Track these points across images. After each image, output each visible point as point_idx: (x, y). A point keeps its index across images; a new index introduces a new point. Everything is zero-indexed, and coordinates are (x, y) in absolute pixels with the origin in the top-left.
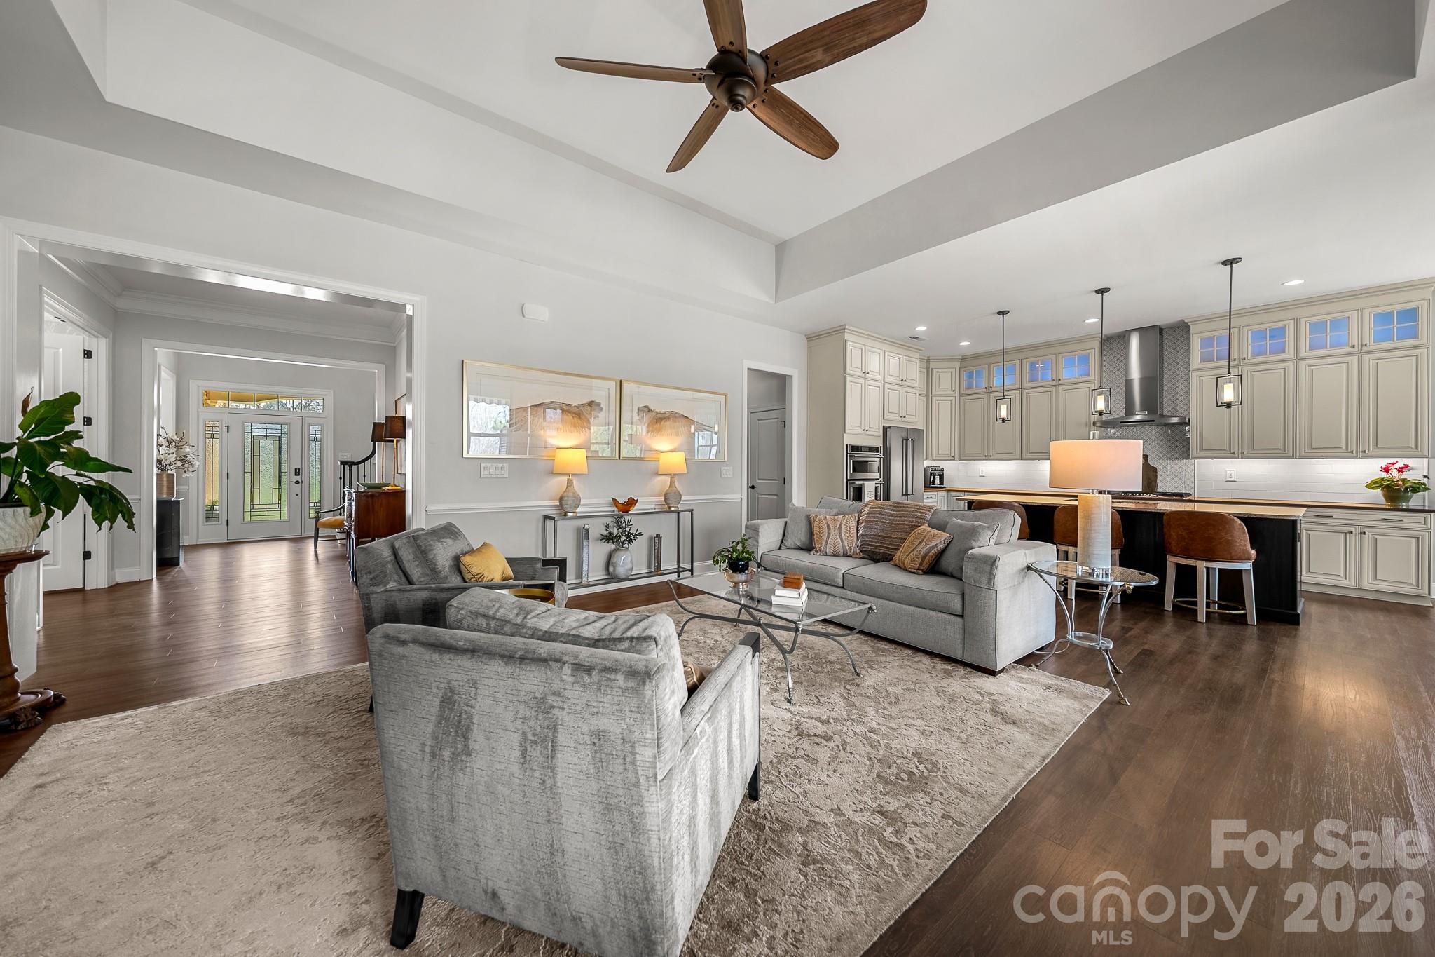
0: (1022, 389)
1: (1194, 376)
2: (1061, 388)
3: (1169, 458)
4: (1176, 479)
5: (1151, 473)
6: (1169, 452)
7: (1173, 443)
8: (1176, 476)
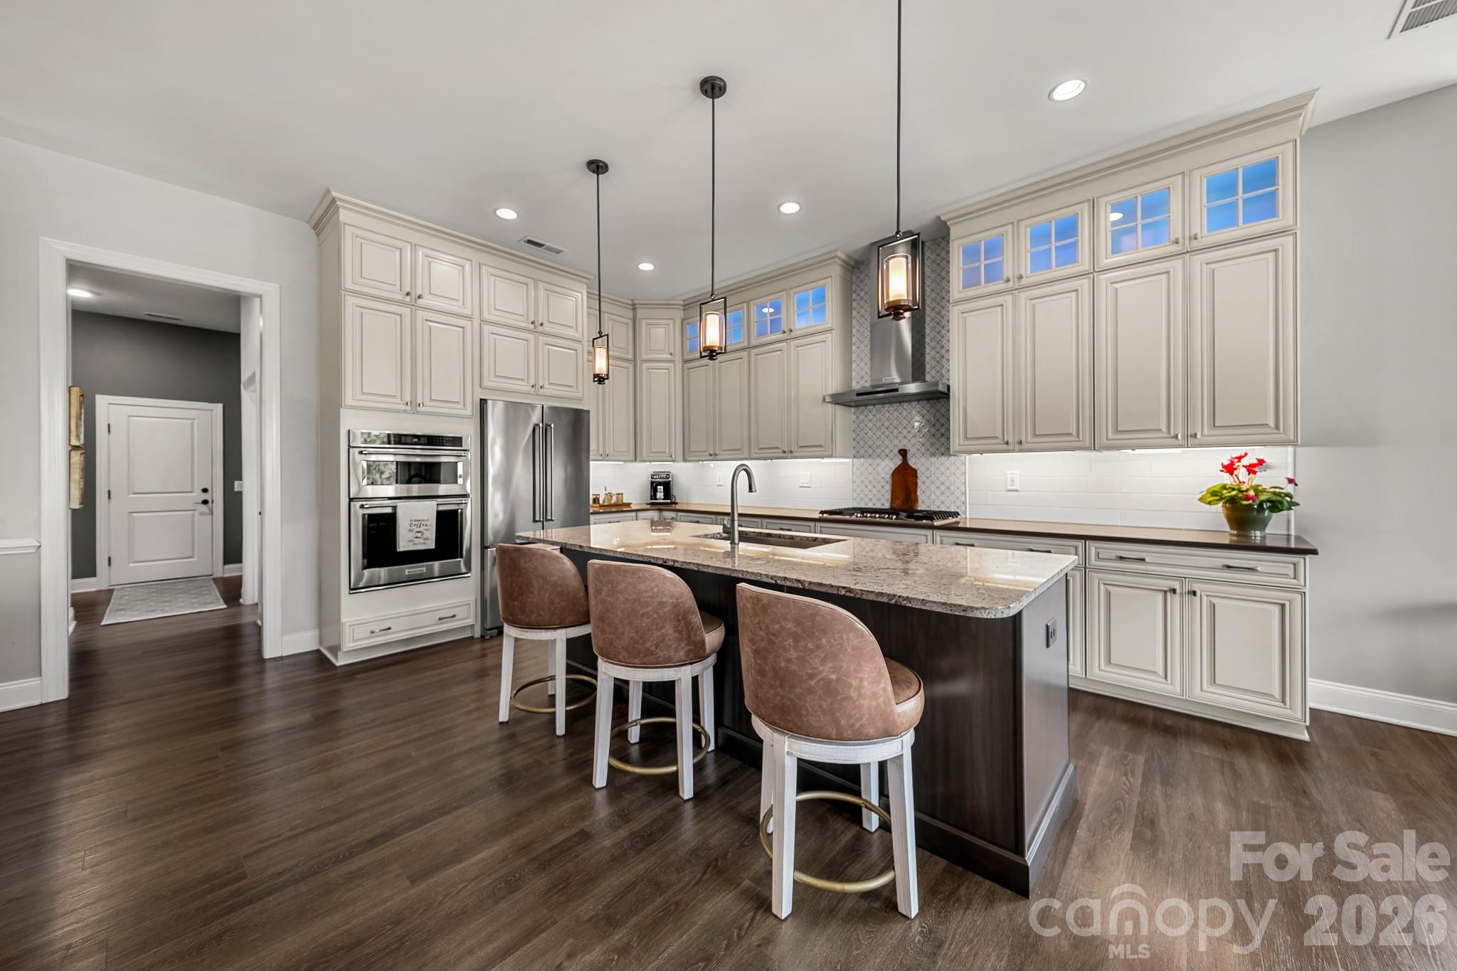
0: (749, 348)
1: (954, 311)
2: (793, 344)
3: (933, 455)
4: (943, 488)
5: (910, 479)
6: (932, 445)
7: (938, 430)
8: (943, 483)
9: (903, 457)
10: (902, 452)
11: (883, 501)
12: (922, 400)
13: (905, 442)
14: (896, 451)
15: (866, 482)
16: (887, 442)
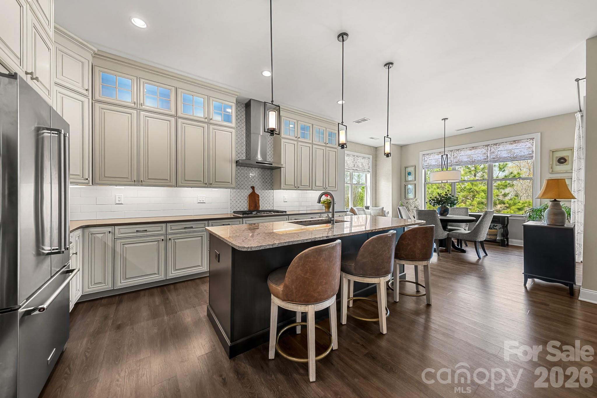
0: (176, 117)
2: (212, 127)
3: (263, 189)
4: (266, 201)
5: (257, 198)
6: (263, 185)
7: (265, 180)
8: (266, 200)
9: (253, 190)
10: (252, 187)
11: (244, 207)
12: (260, 168)
13: (253, 183)
14: (250, 187)
15: (237, 200)
16: (246, 183)
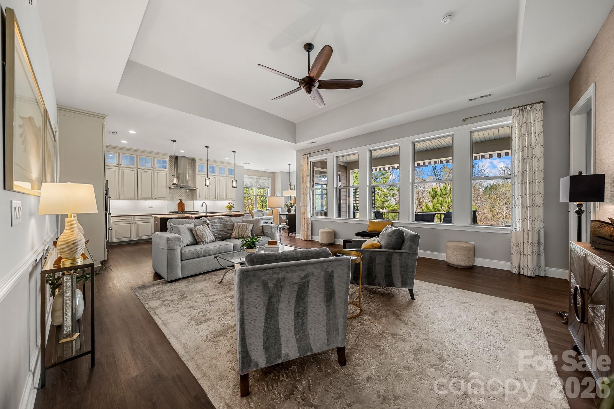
0: (137, 168)
1: (197, 175)
2: (156, 171)
3: (187, 200)
5: (183, 205)
7: (188, 195)
8: (190, 206)
9: (181, 201)
11: (176, 210)
13: (181, 197)
14: (179, 199)
15: (171, 206)
16: (176, 197)
